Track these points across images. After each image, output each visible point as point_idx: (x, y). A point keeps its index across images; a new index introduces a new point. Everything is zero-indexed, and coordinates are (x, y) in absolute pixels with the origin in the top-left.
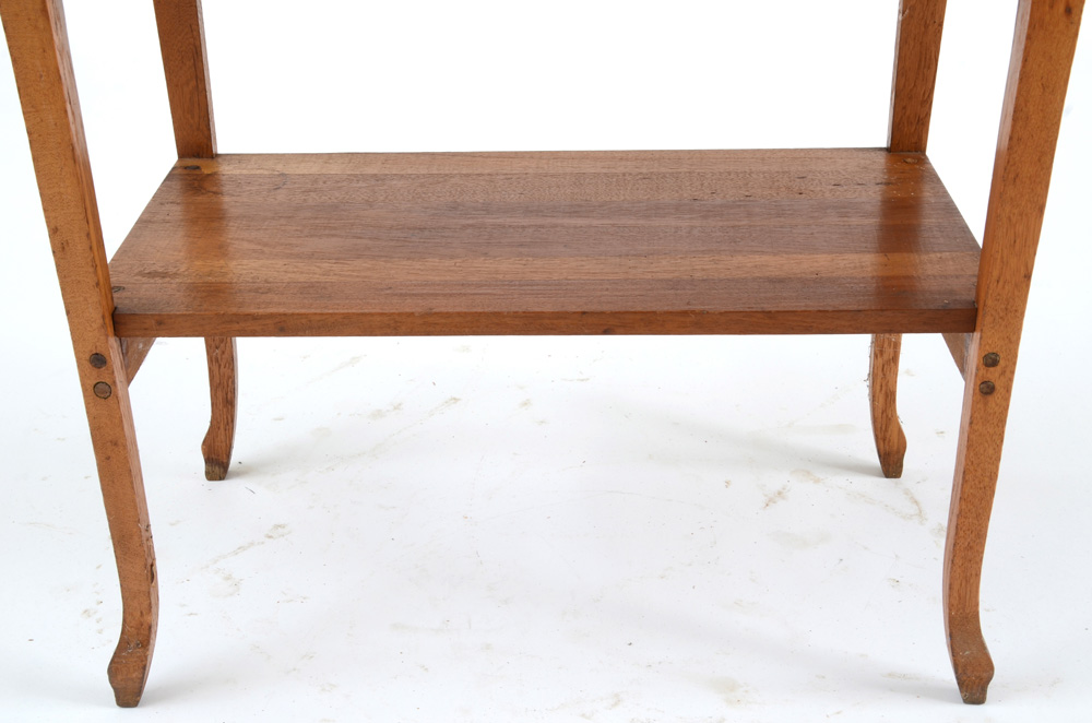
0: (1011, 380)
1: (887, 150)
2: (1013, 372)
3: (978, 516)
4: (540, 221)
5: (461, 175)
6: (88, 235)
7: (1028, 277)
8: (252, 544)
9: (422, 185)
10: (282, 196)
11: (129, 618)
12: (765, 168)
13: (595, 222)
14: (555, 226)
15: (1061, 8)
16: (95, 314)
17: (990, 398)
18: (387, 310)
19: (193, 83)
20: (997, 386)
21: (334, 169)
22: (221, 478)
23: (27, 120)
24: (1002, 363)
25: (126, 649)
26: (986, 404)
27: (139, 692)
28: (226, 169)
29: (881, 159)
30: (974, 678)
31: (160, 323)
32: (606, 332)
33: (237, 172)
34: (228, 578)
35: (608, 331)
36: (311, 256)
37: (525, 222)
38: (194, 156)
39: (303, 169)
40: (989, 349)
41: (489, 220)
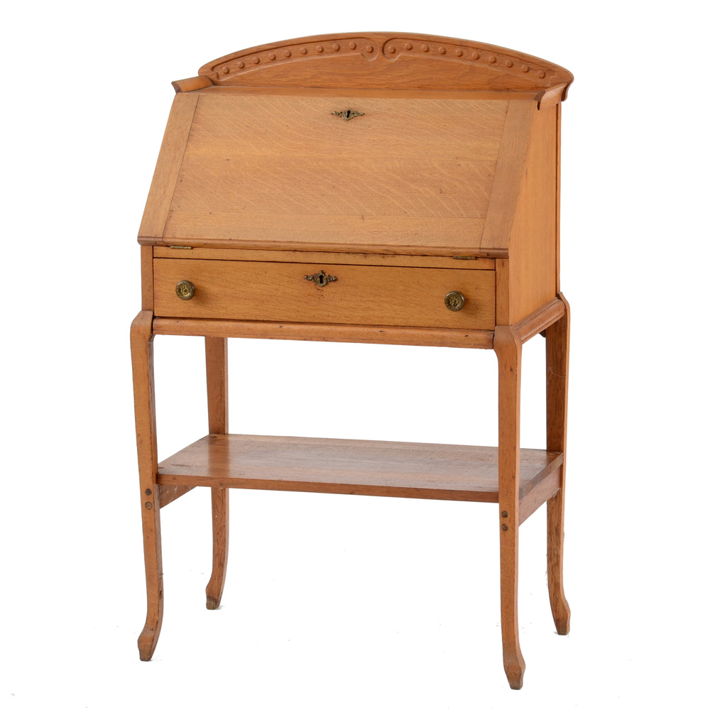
6: (151, 438)
15: (508, 369)
16: (149, 472)
19: (219, 398)
20: (508, 527)
22: (214, 609)
24: (509, 516)
25: (146, 631)
26: (505, 535)
29: (544, 455)
32: (351, 493)
35: (352, 493)
38: (216, 433)
40: (503, 510)
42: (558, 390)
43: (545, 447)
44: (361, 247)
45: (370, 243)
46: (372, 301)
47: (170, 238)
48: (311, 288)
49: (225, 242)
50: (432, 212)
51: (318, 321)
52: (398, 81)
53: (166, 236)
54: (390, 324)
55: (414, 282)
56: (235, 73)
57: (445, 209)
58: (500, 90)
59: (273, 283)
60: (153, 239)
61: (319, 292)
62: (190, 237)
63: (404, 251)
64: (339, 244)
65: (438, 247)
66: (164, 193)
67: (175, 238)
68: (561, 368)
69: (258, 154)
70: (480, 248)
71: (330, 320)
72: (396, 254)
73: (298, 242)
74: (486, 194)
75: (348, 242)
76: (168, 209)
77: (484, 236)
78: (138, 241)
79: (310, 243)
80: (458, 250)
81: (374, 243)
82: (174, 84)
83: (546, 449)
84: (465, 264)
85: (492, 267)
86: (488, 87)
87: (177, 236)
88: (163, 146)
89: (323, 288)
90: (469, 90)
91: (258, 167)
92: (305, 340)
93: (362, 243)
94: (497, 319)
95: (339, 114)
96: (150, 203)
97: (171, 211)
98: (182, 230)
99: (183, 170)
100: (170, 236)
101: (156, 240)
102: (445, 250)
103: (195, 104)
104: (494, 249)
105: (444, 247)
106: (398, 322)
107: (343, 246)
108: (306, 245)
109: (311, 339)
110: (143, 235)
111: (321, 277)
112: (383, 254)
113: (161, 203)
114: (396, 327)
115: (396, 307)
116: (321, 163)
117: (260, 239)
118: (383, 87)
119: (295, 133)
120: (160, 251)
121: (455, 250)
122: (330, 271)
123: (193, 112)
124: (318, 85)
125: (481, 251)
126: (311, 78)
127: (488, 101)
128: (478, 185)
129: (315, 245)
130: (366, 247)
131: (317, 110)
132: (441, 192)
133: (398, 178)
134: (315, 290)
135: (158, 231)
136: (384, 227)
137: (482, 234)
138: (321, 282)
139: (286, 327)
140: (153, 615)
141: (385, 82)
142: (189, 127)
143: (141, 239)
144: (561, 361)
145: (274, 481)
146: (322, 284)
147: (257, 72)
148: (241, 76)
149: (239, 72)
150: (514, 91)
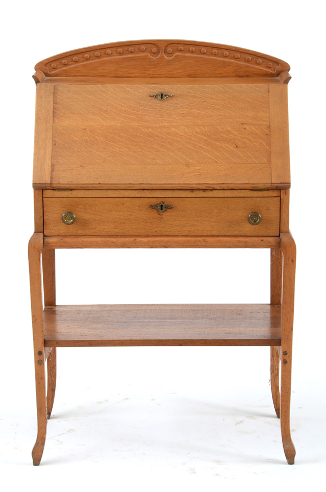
0: (291, 359)
1: (270, 304)
2: (291, 357)
3: (287, 402)
4: (161, 321)
5: (136, 310)
6: (42, 317)
7: (292, 329)
8: (63, 434)
9: (124, 312)
10: (81, 315)
11: (39, 435)
12: (230, 308)
13: (177, 321)
14: (165, 322)
15: (291, 260)
16: (41, 340)
17: (286, 365)
18: (120, 339)
20: (288, 361)
21: (95, 308)
24: (288, 354)
25: (37, 446)
26: (285, 366)
27: (40, 460)
30: (290, 456)
31: (57, 343)
33: (65, 309)
34: (58, 441)
36: (95, 328)
37: (157, 321)
38: (50, 305)
39: (85, 309)
40: (284, 350)
41: (145, 320)
42: (278, 266)
44: (190, 186)
45: (196, 182)
46: (197, 220)
47: (56, 184)
48: (154, 214)
49: (96, 185)
50: (234, 160)
51: (159, 234)
52: (174, 72)
53: (53, 182)
54: (209, 235)
55: (225, 207)
56: (60, 68)
57: (242, 158)
58: (243, 77)
59: (128, 211)
60: (44, 185)
61: (160, 216)
62: (70, 183)
63: (220, 187)
64: (175, 184)
65: (243, 184)
66: (45, 153)
67: (60, 184)
69: (105, 125)
70: (272, 183)
71: (167, 233)
72: (213, 189)
73: (147, 184)
74: (267, 147)
75: (181, 183)
76: (50, 164)
77: (273, 175)
78: (33, 186)
79: (155, 184)
80: (257, 185)
81: (200, 182)
82: (33, 77)
84: (260, 194)
85: (279, 195)
86: (234, 74)
87: (61, 182)
88: (36, 120)
89: (163, 214)
91: (107, 134)
92: (152, 248)
93: (191, 183)
94: (281, 228)
95: (156, 97)
96: (36, 160)
97: (53, 165)
98: (63, 179)
99: (55, 137)
100: (56, 182)
101: (46, 185)
102: (248, 185)
103: (52, 91)
104: (281, 183)
105: (248, 184)
106: (214, 233)
107: (178, 185)
108: (153, 186)
109: (156, 247)
110: (37, 182)
111: (162, 206)
112: (204, 190)
113: (45, 160)
114: (213, 236)
115: (212, 224)
116: (150, 130)
117: (120, 183)
118: (163, 76)
119: (127, 109)
120: (48, 193)
121: (255, 185)
122: (167, 202)
123: (52, 96)
124: (119, 75)
125: (273, 185)
126: (114, 71)
127: (255, 85)
128: (261, 141)
129: (158, 186)
130: (194, 186)
131: (139, 94)
132: (237, 147)
133: (205, 138)
134: (157, 215)
135: (46, 179)
136: (203, 171)
137: (271, 174)
138: (162, 209)
139: (138, 239)
140: (42, 434)
141: (165, 73)
142: (52, 107)
143: (34, 185)
145: (126, 340)
146: (163, 211)
147: (76, 67)
148: (65, 70)
149: (63, 67)
150: (252, 77)
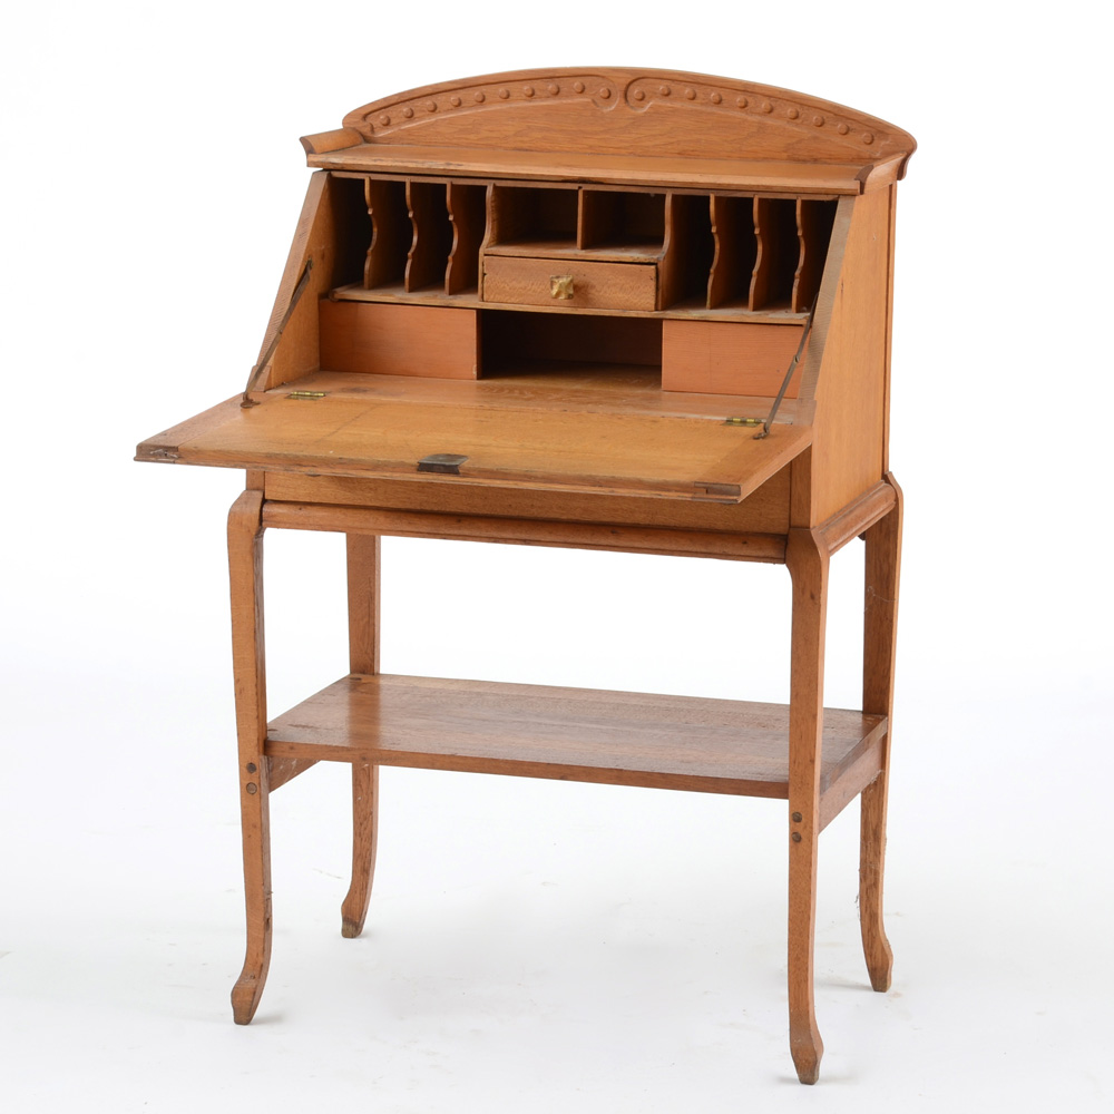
6: (256, 686)
11: (249, 957)
15: (808, 595)
16: (253, 737)
17: (799, 845)
19: (366, 620)
20: (803, 837)
22: (353, 937)
23: (232, 613)
24: (804, 820)
25: (244, 979)
26: (797, 848)
28: (382, 682)
29: (860, 720)
31: (291, 748)
32: (562, 778)
38: (362, 673)
40: (794, 810)
42: (881, 622)
43: (860, 707)
51: (517, 513)
52: (648, 143)
56: (398, 124)
58: (804, 161)
68: (888, 588)
71: (535, 513)
82: (303, 140)
83: (861, 709)
86: (784, 155)
90: (756, 159)
94: (792, 517)
106: (639, 518)
118: (624, 151)
124: (525, 146)
126: (515, 135)
140: (255, 954)
141: (627, 145)
144: (888, 577)
147: (432, 124)
148: (408, 130)
149: (405, 123)
150: (825, 163)
